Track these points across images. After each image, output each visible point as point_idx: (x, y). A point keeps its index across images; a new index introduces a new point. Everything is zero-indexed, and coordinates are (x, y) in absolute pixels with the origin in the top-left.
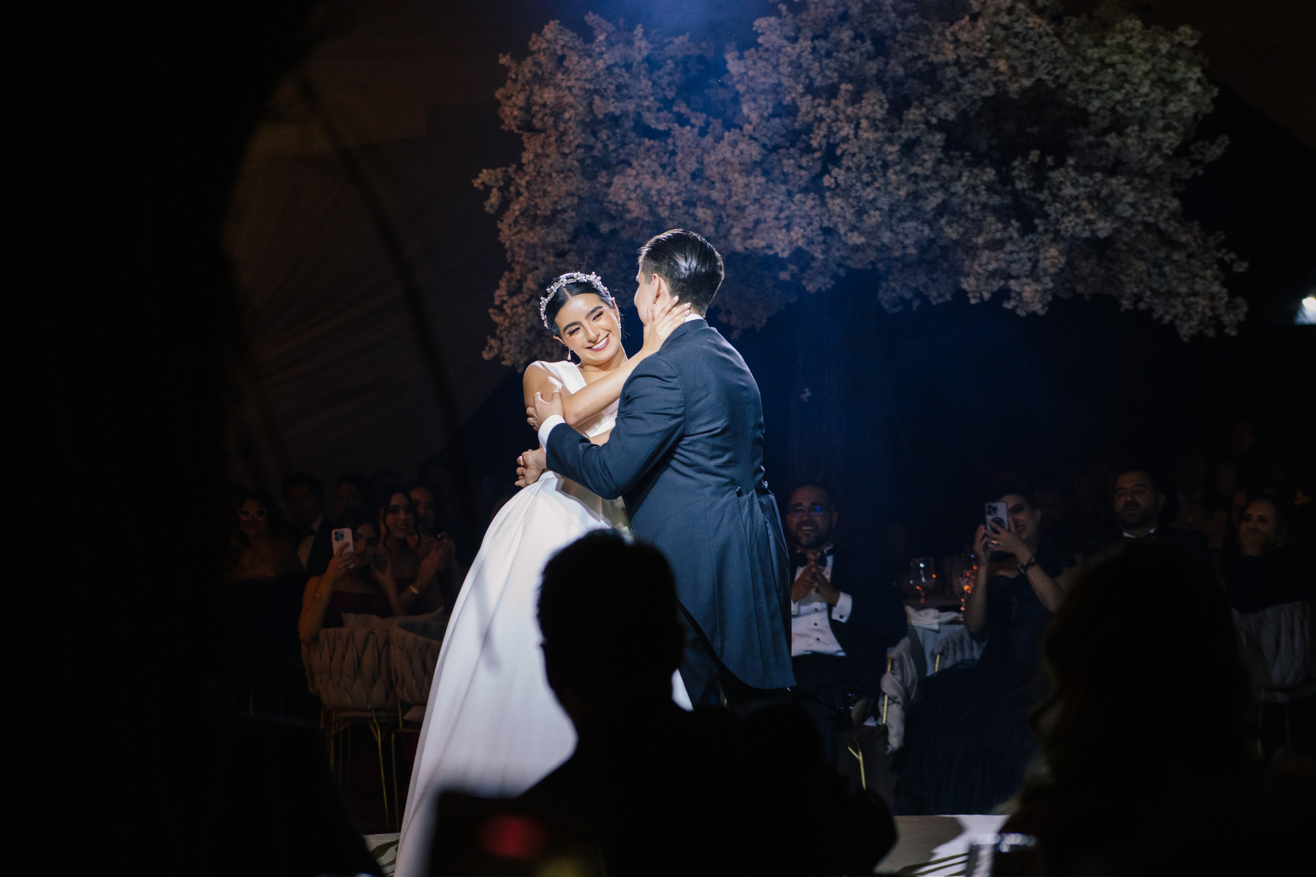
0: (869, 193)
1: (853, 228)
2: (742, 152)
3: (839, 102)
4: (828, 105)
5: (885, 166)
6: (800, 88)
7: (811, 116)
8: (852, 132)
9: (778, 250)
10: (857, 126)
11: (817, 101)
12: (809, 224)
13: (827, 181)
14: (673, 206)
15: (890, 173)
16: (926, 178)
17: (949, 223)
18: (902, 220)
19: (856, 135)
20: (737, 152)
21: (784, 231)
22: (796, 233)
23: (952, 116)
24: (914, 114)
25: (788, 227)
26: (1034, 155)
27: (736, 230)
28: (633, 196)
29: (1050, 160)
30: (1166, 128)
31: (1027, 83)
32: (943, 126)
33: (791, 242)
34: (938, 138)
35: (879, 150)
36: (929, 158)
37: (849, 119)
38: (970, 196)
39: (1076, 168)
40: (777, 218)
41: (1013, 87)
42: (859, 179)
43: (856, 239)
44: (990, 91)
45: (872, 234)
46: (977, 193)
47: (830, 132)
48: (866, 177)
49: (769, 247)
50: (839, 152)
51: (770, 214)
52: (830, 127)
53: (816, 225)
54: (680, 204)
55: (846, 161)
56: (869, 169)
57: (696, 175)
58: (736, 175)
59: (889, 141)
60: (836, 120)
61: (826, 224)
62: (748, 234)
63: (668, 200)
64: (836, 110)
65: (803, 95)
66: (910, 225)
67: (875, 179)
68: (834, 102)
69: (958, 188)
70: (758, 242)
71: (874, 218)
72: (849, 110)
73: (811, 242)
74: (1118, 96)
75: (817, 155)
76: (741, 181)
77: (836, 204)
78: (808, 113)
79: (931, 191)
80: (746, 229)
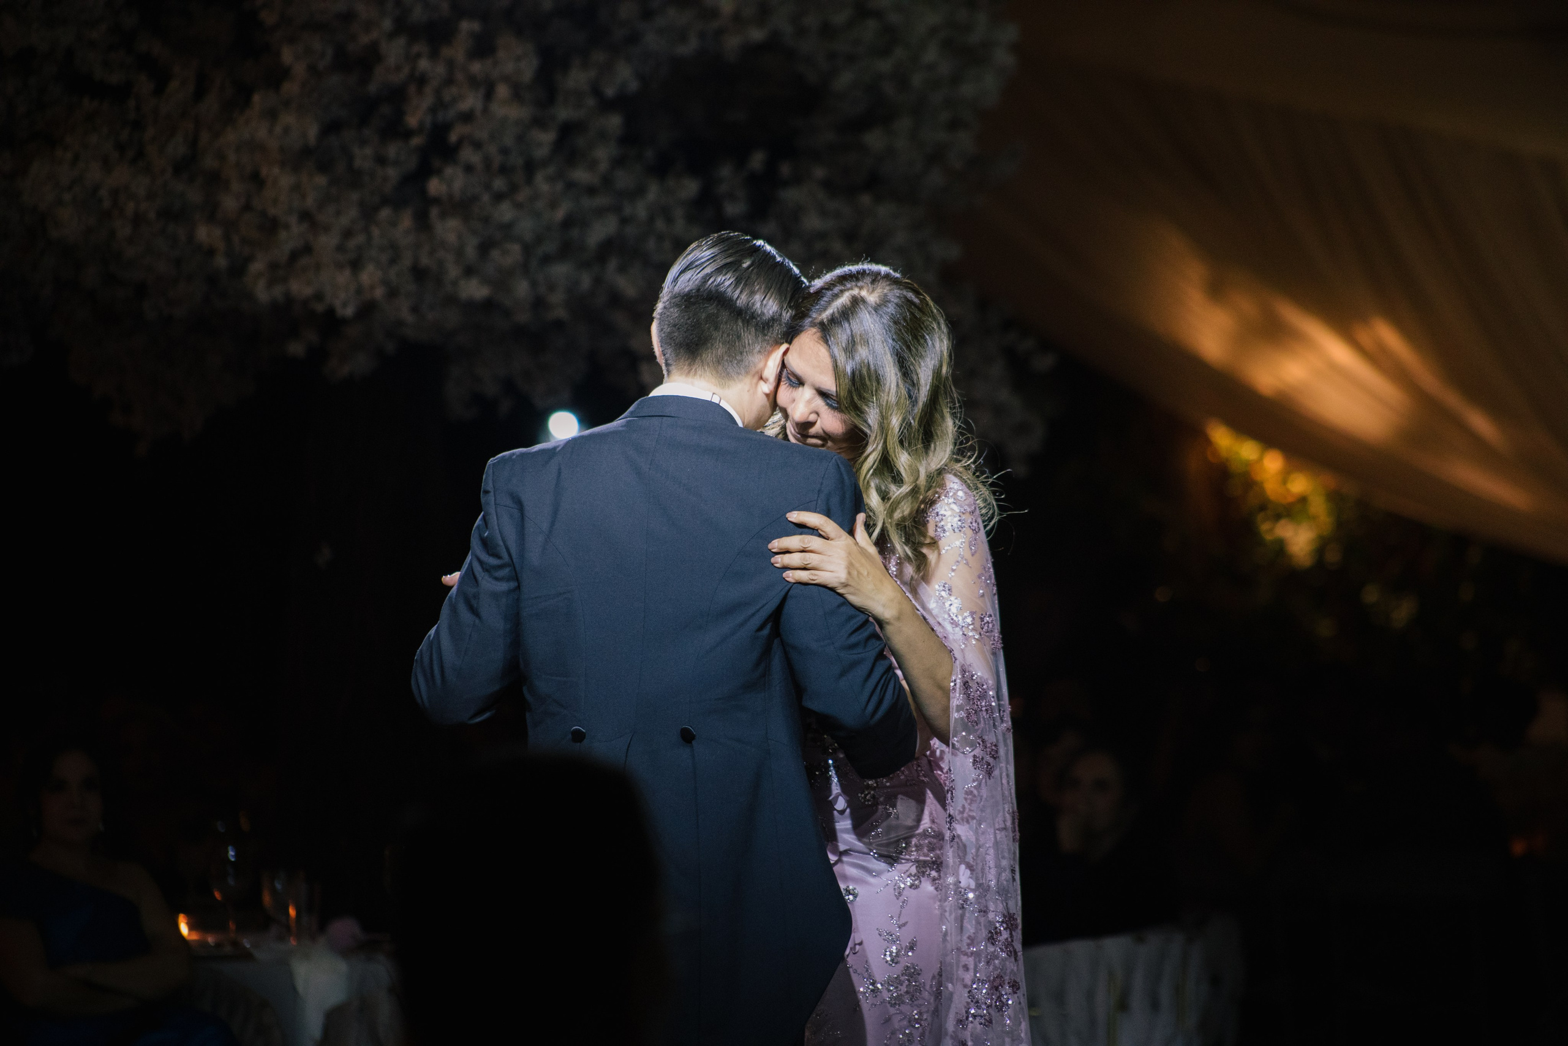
0: (505, 212)
1: (469, 271)
2: (287, 130)
3: (458, 50)
4: (434, 55)
5: (530, 168)
6: (387, 24)
7: (406, 71)
8: (479, 106)
9: (337, 303)
10: (489, 95)
11: (416, 48)
12: (393, 261)
13: (435, 186)
14: (138, 220)
15: (539, 178)
16: (591, 191)
17: (622, 269)
18: (546, 260)
19: (485, 110)
20: (278, 129)
21: (347, 272)
22: (369, 275)
23: (634, 86)
24: (577, 78)
25: (356, 265)
26: (757, 160)
27: (257, 266)
28: (67, 197)
29: (785, 169)
30: (954, 125)
31: (757, 35)
32: (621, 103)
33: (359, 291)
34: (614, 122)
35: (520, 139)
36: (603, 154)
37: (473, 82)
38: (660, 225)
39: (828, 185)
40: (340, 248)
41: (732, 43)
42: (488, 187)
43: (475, 290)
44: (688, 48)
45: (502, 281)
46: (669, 220)
47: (440, 104)
48: (499, 184)
49: (319, 297)
50: (453, 137)
51: (327, 242)
52: (438, 92)
53: (407, 261)
54: (152, 215)
55: (468, 155)
56: (504, 170)
57: (184, 167)
58: (276, 170)
59: (539, 122)
60: (449, 81)
61: (425, 261)
62: (278, 272)
63: (130, 207)
64: (451, 64)
65: (392, 36)
66: (560, 271)
67: (514, 189)
68: (446, 52)
69: (640, 210)
70: (300, 288)
71: (510, 255)
72: (476, 67)
73: (393, 293)
74: (885, 66)
75: (416, 141)
76: (286, 180)
77: (449, 229)
78: (398, 68)
79: (600, 212)
80: (273, 266)
